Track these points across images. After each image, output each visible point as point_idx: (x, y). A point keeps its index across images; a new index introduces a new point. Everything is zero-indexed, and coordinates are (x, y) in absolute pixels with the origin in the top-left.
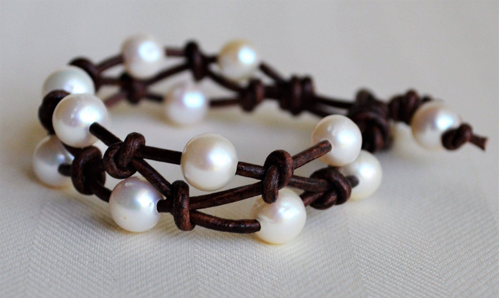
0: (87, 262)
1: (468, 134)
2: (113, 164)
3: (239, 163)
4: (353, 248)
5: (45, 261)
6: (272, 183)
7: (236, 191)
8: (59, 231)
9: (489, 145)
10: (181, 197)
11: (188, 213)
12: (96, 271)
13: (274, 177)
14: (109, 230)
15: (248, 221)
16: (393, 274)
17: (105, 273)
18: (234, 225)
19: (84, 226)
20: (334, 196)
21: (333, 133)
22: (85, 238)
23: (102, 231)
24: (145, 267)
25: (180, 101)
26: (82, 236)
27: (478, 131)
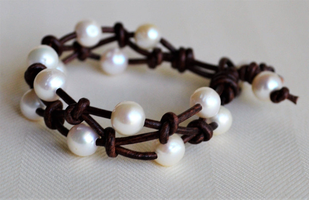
0: (53, 177)
1: (286, 95)
2: (71, 117)
3: (146, 120)
4: (212, 170)
5: (29, 175)
6: (165, 133)
7: (143, 136)
8: (36, 153)
9: (298, 101)
10: (110, 139)
11: (114, 148)
12: (58, 183)
13: (166, 130)
14: (66, 153)
15: (150, 153)
16: (235, 189)
17: (64, 185)
18: (141, 156)
19: (51, 150)
20: (203, 136)
21: (204, 100)
22: (52, 159)
23: (62, 154)
24: (88, 181)
25: (110, 60)
26: (50, 158)
27: (292, 92)
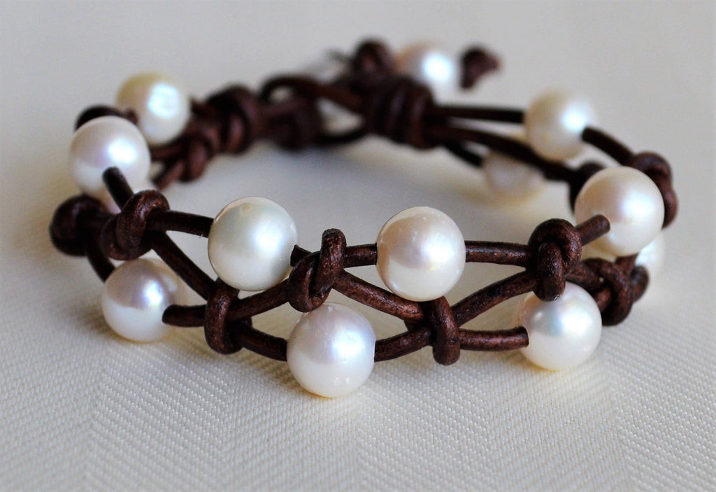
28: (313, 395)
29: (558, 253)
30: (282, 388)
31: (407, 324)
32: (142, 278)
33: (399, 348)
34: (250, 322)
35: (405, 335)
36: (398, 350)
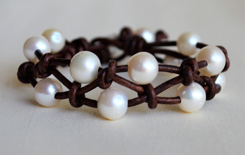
28: (107, 119)
29: (190, 68)
30: (96, 118)
31: (138, 94)
32: (48, 83)
33: (136, 102)
34: (84, 96)
35: (138, 98)
36: (136, 103)
